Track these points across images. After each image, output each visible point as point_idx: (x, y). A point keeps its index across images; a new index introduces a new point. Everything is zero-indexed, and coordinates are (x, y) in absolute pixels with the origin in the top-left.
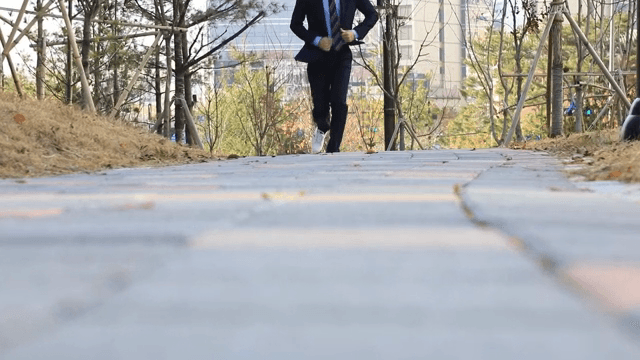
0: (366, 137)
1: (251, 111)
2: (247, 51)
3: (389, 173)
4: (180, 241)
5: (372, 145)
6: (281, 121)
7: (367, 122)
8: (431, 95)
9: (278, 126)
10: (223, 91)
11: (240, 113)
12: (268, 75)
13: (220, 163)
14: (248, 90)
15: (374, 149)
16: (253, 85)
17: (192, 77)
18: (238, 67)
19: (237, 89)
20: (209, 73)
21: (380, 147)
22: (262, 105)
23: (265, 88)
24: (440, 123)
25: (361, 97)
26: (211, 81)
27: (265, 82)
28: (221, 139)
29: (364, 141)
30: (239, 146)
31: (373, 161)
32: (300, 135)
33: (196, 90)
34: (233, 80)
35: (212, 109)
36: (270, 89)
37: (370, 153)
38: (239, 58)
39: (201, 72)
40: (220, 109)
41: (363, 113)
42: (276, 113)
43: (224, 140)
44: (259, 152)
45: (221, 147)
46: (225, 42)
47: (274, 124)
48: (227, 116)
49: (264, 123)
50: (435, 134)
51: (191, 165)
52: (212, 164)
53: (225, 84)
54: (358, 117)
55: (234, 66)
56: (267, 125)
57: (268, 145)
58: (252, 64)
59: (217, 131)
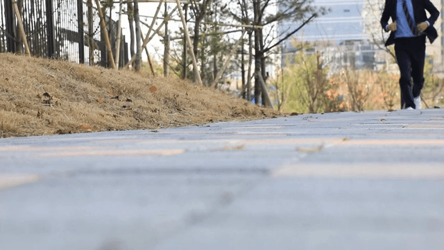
0: (387, 100)
1: (306, 82)
2: (304, 41)
3: (404, 125)
4: (265, 171)
5: (391, 105)
6: (327, 90)
7: (388, 90)
8: (435, 70)
9: (325, 92)
10: (287, 69)
11: (298, 84)
12: (318, 57)
13: (286, 118)
14: (305, 68)
15: (393, 108)
16: (308, 64)
17: (266, 60)
18: (298, 53)
19: (296, 67)
20: (278, 57)
21: (397, 106)
22: (314, 78)
23: (316, 67)
24: (441, 90)
25: (384, 72)
26: (279, 62)
27: (316, 62)
28: (285, 102)
29: (386, 103)
30: (298, 107)
31: (392, 116)
32: (340, 99)
33: (268, 68)
34: (294, 61)
35: (279, 82)
36: (319, 67)
37: (391, 111)
38: (299, 46)
39: (272, 56)
40: (285, 81)
41: (385, 83)
42: (323, 84)
43: (288, 102)
44: (312, 110)
45: (286, 108)
46: (289, 35)
47: (322, 92)
48: (289, 86)
49: (315, 90)
50: (438, 98)
51: (267, 120)
52: (279, 119)
53: (288, 64)
54: (382, 86)
55: (294, 51)
56: (317, 92)
57: (318, 106)
58: (307, 50)
59: (283, 97)
